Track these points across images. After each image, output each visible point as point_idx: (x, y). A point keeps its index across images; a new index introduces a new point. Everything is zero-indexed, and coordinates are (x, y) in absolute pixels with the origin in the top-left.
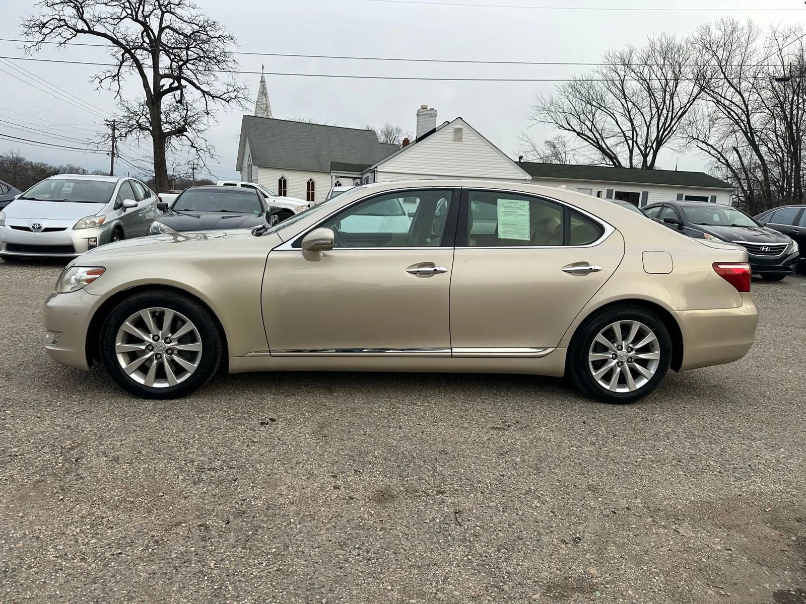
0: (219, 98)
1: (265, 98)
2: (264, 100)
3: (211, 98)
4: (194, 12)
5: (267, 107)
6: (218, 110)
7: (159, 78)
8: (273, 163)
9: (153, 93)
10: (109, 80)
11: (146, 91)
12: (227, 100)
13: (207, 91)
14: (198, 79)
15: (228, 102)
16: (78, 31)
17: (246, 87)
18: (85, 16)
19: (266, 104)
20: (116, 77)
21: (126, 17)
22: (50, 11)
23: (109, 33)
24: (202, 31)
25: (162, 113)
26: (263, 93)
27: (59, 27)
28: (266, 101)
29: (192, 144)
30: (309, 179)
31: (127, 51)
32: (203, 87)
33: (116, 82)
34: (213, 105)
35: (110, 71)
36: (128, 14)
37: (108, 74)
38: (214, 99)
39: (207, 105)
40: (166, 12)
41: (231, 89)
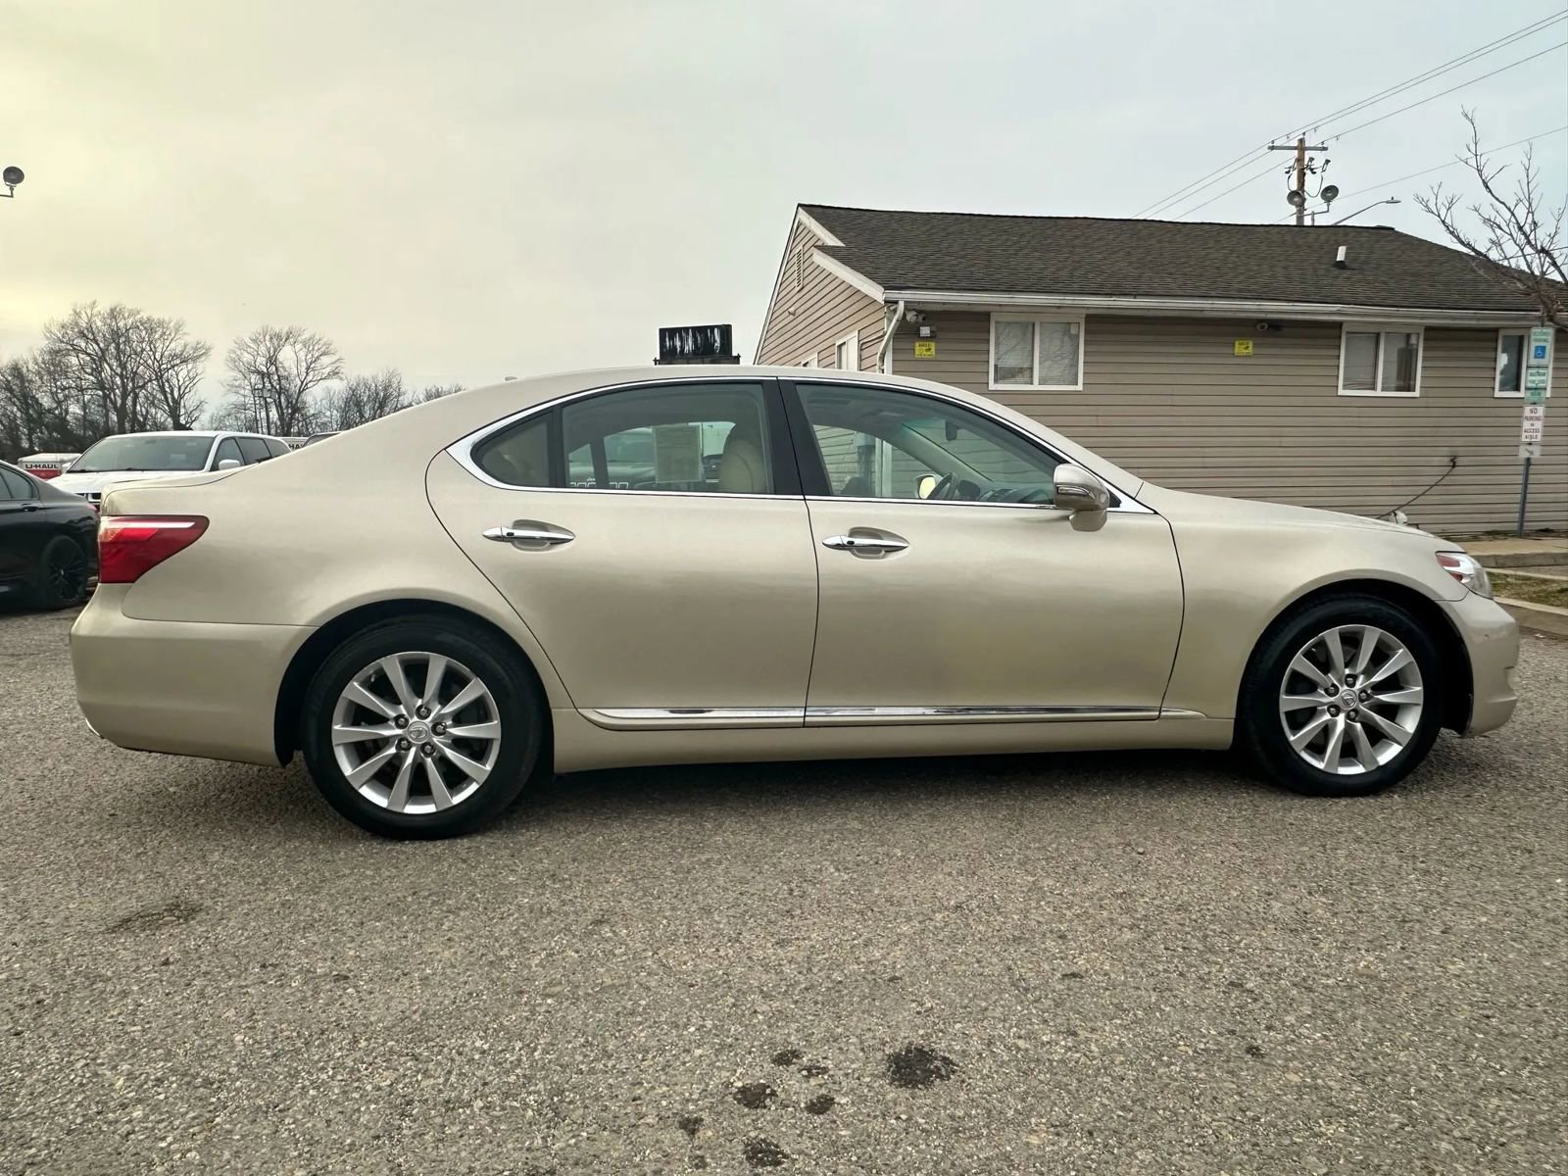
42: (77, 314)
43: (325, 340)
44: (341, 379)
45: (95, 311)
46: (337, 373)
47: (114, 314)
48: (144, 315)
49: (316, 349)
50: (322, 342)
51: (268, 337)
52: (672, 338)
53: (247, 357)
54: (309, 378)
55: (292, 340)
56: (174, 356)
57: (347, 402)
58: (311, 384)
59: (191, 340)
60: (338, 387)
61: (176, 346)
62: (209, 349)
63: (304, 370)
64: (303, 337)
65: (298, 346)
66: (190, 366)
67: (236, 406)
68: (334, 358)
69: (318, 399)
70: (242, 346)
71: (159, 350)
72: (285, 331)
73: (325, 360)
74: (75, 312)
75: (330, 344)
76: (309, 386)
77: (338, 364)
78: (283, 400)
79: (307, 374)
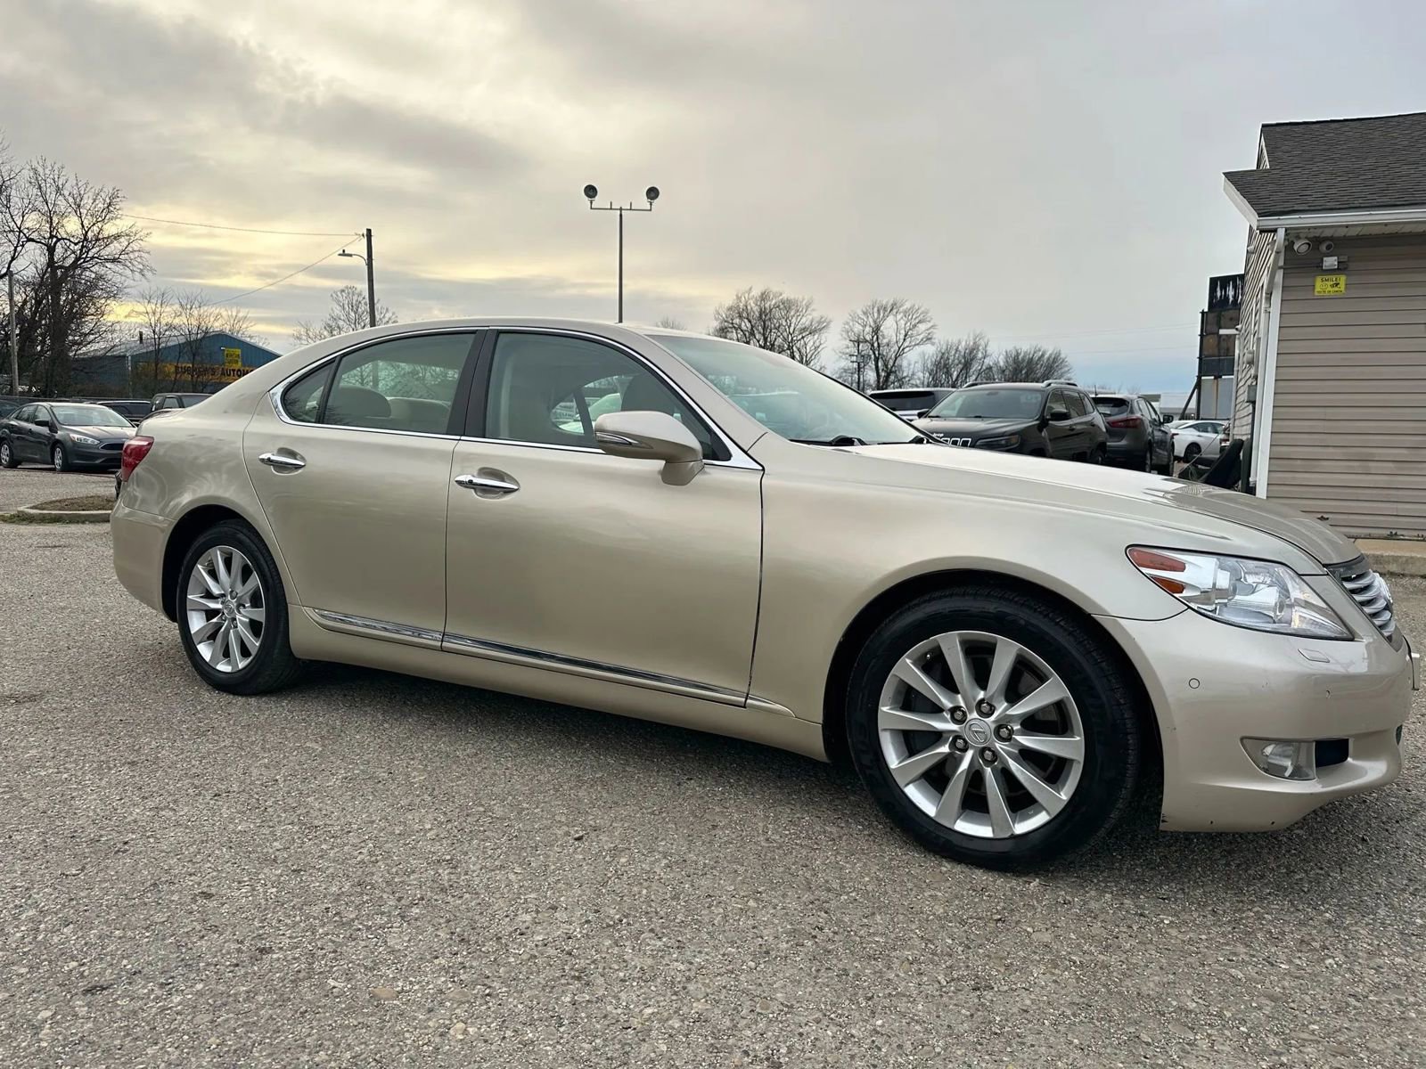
42: (739, 298)
43: (923, 309)
44: (933, 344)
45: (751, 295)
46: (930, 339)
47: (764, 297)
48: (784, 296)
49: (916, 317)
50: (920, 311)
51: (876, 309)
52: (1224, 287)
53: (858, 328)
54: (906, 344)
55: (895, 311)
56: (804, 329)
57: (937, 364)
58: (908, 349)
59: (816, 315)
60: (930, 350)
61: (805, 321)
62: (829, 323)
63: (902, 337)
64: (905, 307)
65: (899, 317)
66: (816, 337)
67: (845, 371)
68: (929, 325)
69: (913, 362)
70: (854, 318)
71: (793, 325)
72: (891, 302)
73: (922, 327)
74: (737, 296)
75: (927, 313)
76: (905, 350)
77: (932, 330)
78: (880, 364)
79: (904, 340)
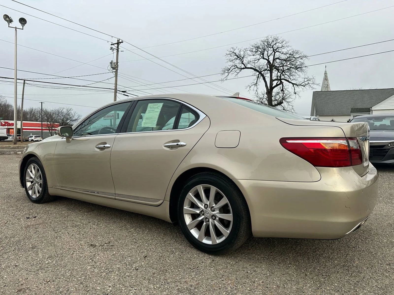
0: (300, 85)
1: (326, 81)
2: (326, 83)
3: (297, 86)
4: (288, 49)
5: (328, 86)
6: (301, 91)
7: (272, 81)
8: (327, 113)
9: (269, 88)
10: (253, 86)
11: (266, 88)
12: (304, 85)
13: (294, 83)
14: (290, 78)
15: (304, 86)
16: (241, 69)
17: (314, 78)
18: (244, 62)
19: (327, 84)
20: (256, 84)
21: (261, 58)
22: (231, 63)
23: (252, 67)
24: (291, 56)
25: (273, 96)
26: (325, 79)
27: (234, 69)
28: (327, 83)
29: (284, 108)
30: (349, 119)
31: (260, 73)
32: (293, 82)
33: (256, 86)
34: (297, 89)
35: (253, 83)
36: (262, 57)
37: (253, 84)
38: (298, 86)
39: (294, 90)
40: (276, 52)
41: (306, 80)
